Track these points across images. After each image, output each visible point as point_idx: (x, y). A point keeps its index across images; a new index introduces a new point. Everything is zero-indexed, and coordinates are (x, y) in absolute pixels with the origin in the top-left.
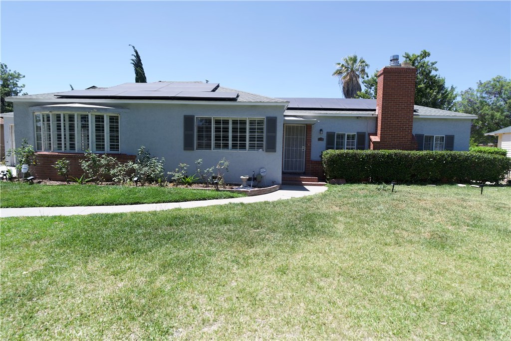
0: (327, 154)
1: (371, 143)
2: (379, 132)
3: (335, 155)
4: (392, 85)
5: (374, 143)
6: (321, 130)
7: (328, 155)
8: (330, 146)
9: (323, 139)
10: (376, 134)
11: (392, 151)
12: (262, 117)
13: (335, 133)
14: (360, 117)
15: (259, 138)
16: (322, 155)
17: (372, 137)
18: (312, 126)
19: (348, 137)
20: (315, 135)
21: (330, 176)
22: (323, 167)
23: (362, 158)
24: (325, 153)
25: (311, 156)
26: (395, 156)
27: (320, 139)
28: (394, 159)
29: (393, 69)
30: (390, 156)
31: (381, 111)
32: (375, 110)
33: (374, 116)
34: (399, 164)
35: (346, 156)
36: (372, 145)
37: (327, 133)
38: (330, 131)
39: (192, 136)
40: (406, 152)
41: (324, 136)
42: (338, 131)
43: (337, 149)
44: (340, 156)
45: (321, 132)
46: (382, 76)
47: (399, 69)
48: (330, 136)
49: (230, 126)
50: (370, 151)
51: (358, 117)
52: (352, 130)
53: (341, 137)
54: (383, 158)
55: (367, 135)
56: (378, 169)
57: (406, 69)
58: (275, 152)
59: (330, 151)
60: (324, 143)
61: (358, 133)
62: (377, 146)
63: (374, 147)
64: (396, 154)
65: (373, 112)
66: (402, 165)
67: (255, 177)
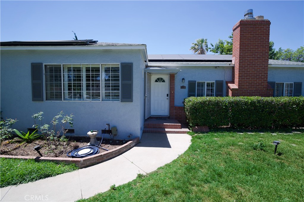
0: (190, 101)
1: (230, 90)
2: (237, 80)
3: (197, 103)
4: (248, 36)
5: (233, 90)
6: (183, 79)
7: (190, 103)
8: (191, 93)
9: (185, 87)
10: (233, 82)
11: (254, 98)
12: (116, 64)
13: (196, 81)
14: (218, 67)
15: (114, 86)
16: (184, 102)
17: (230, 85)
18: (175, 75)
19: (208, 85)
20: (178, 84)
21: (192, 123)
22: (186, 114)
23: (225, 106)
24: (187, 100)
25: (175, 103)
26: (258, 103)
27: (183, 87)
28: (257, 106)
29: (248, 21)
30: (253, 103)
31: (238, 61)
32: (231, 61)
33: (231, 65)
34: (263, 111)
35: (209, 104)
36: (230, 92)
37: (189, 81)
38: (192, 80)
39: (41, 85)
40: (269, 99)
41: (186, 84)
42: (199, 80)
43: (198, 96)
44: (203, 103)
45: (184, 81)
46: (239, 29)
47: (254, 21)
48: (192, 84)
49: (84, 74)
50: (230, 98)
51: (216, 67)
52: (211, 78)
53: (201, 85)
54: (246, 105)
55: (224, 84)
56: (240, 116)
57: (261, 21)
58: (132, 101)
59: (192, 98)
60: (186, 91)
61: (216, 81)
62: (235, 93)
63: (232, 94)
64: (259, 102)
65: (230, 63)
66: (265, 112)
67: (110, 129)
